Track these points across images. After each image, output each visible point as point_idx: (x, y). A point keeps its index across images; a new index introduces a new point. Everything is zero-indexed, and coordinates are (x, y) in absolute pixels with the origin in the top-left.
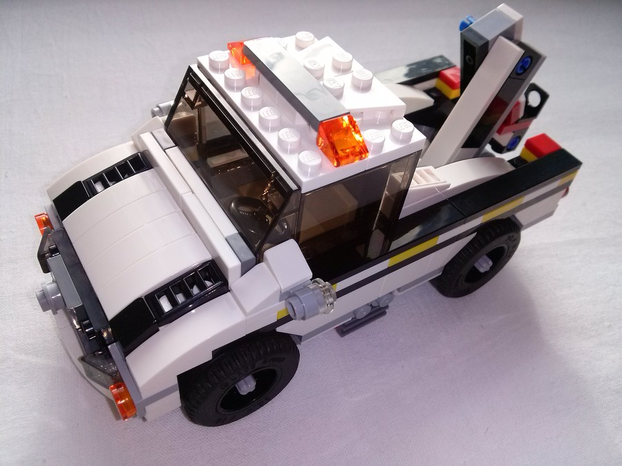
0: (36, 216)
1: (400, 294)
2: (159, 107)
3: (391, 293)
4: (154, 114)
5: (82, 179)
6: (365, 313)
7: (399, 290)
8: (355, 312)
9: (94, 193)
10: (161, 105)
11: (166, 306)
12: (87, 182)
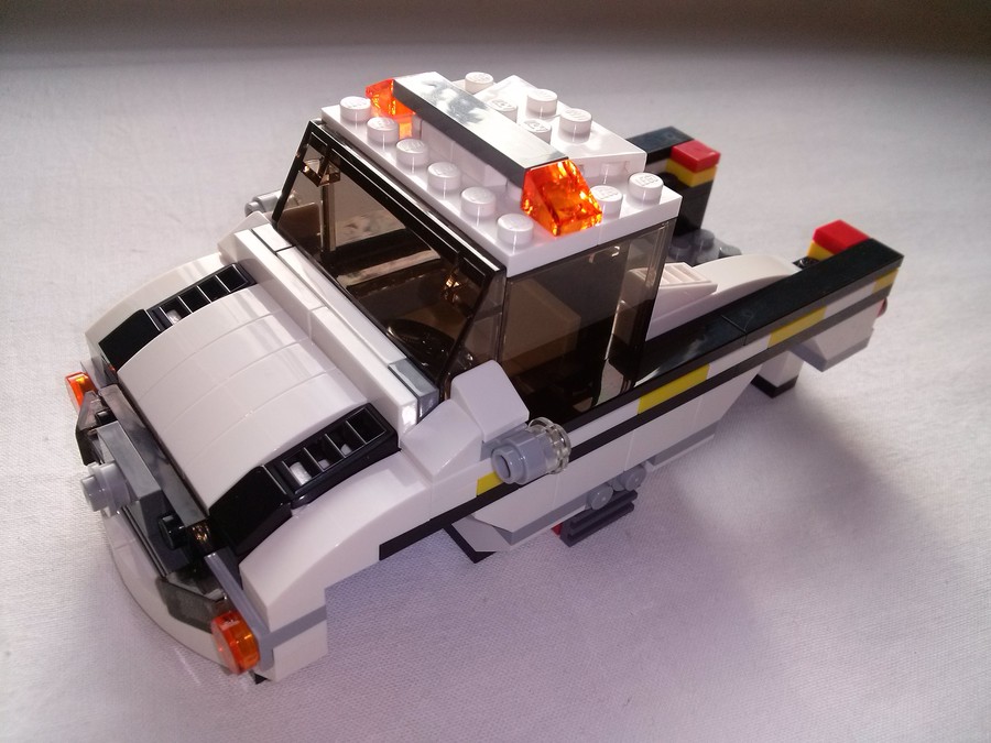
0: (67, 377)
1: (655, 468)
2: (258, 201)
3: (641, 466)
4: (249, 211)
5: (146, 308)
6: (604, 499)
7: (653, 460)
8: (588, 496)
9: (166, 325)
10: (262, 198)
11: (301, 476)
12: (154, 311)
